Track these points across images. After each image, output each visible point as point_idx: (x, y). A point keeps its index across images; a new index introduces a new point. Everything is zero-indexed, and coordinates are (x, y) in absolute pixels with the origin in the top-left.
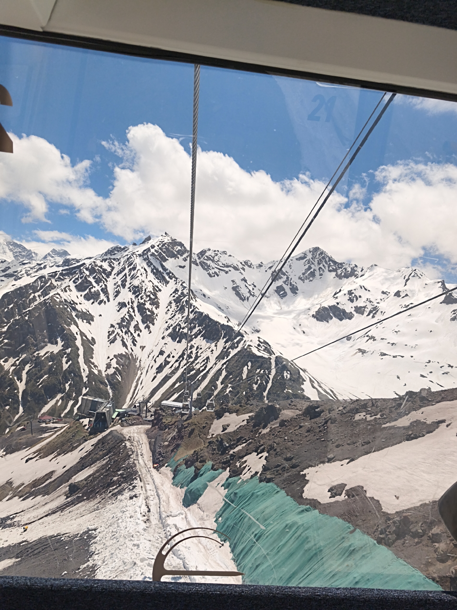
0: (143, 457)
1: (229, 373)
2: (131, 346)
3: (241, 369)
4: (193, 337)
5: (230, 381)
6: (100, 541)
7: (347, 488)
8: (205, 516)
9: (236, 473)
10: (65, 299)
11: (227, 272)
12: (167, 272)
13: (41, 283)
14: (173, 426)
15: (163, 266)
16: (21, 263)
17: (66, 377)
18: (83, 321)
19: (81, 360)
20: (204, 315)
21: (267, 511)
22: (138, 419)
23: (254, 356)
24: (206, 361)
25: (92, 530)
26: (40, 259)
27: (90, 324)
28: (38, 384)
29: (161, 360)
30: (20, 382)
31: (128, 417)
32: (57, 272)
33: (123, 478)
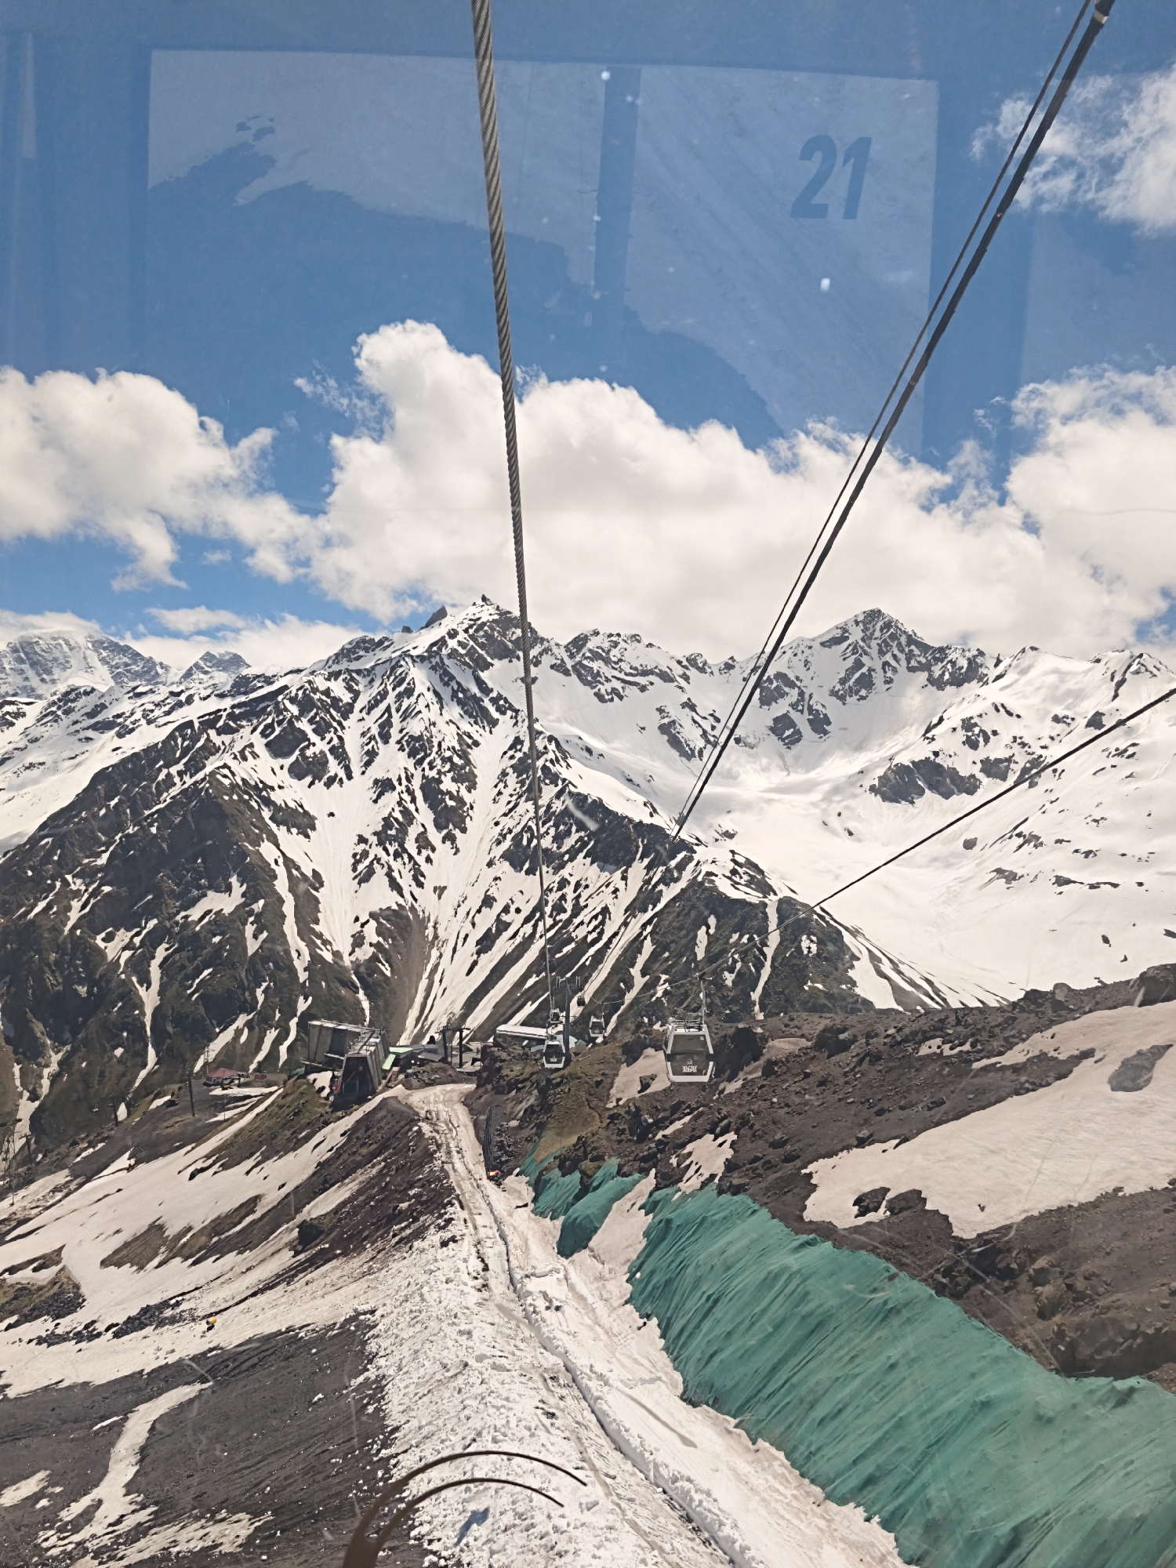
0: (463, 1157)
1: (660, 948)
2: (412, 889)
3: (692, 934)
4: (566, 857)
5: (665, 966)
6: (386, 1332)
7: (890, 1196)
8: (607, 1271)
9: (669, 1179)
10: (243, 780)
11: (643, 689)
12: (491, 695)
13: (184, 740)
14: (528, 1084)
15: (480, 683)
16: (131, 694)
17: (256, 972)
18: (289, 830)
19: (290, 927)
20: (590, 801)
21: (732, 1250)
22: (444, 1071)
23: (724, 899)
24: (600, 917)
25: (365, 1313)
26: (177, 679)
27: (307, 836)
28: (189, 992)
29: (487, 920)
30: (147, 988)
31: (420, 1066)
32: (219, 710)
33: (422, 1203)
